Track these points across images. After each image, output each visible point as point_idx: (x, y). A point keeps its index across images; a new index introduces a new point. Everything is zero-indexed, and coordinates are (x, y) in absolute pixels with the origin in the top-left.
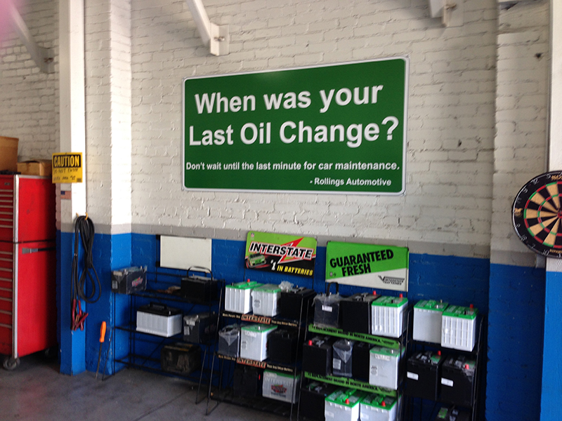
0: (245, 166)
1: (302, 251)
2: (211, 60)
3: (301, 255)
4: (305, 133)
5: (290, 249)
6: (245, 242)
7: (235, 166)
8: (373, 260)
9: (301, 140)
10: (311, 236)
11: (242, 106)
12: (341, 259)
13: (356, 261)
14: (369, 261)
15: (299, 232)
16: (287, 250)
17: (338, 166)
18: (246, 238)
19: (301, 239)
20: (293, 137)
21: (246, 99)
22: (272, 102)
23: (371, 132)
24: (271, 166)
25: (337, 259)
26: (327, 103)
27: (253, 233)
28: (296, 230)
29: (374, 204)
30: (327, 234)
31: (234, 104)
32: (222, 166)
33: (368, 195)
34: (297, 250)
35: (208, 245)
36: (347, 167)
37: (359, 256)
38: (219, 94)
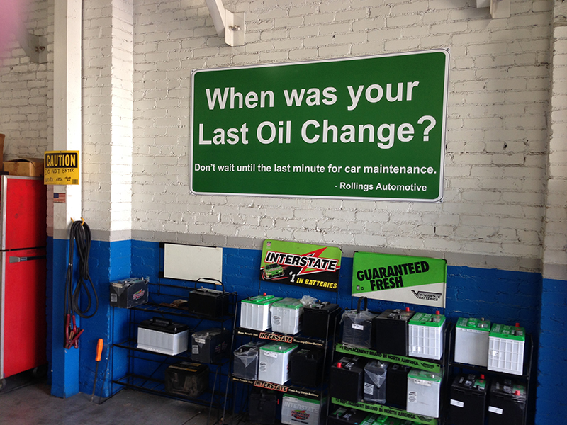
0: (261, 168)
1: (325, 261)
2: (225, 51)
3: (323, 267)
4: (330, 132)
5: (311, 260)
6: (261, 251)
7: (250, 168)
8: (406, 273)
9: (325, 140)
10: (335, 246)
11: (259, 102)
12: (369, 270)
13: (386, 274)
14: (401, 274)
15: (321, 241)
16: (308, 261)
17: (367, 169)
18: (262, 247)
19: (324, 249)
20: (317, 137)
21: (263, 94)
22: (293, 98)
23: (405, 133)
24: (291, 169)
25: (365, 271)
26: (355, 100)
27: (269, 241)
28: (319, 239)
29: (407, 211)
30: (353, 244)
31: (250, 100)
32: (235, 168)
33: (400, 202)
34: (319, 260)
35: (218, 253)
36: (377, 170)
37: (390, 268)
38: (233, 89)
